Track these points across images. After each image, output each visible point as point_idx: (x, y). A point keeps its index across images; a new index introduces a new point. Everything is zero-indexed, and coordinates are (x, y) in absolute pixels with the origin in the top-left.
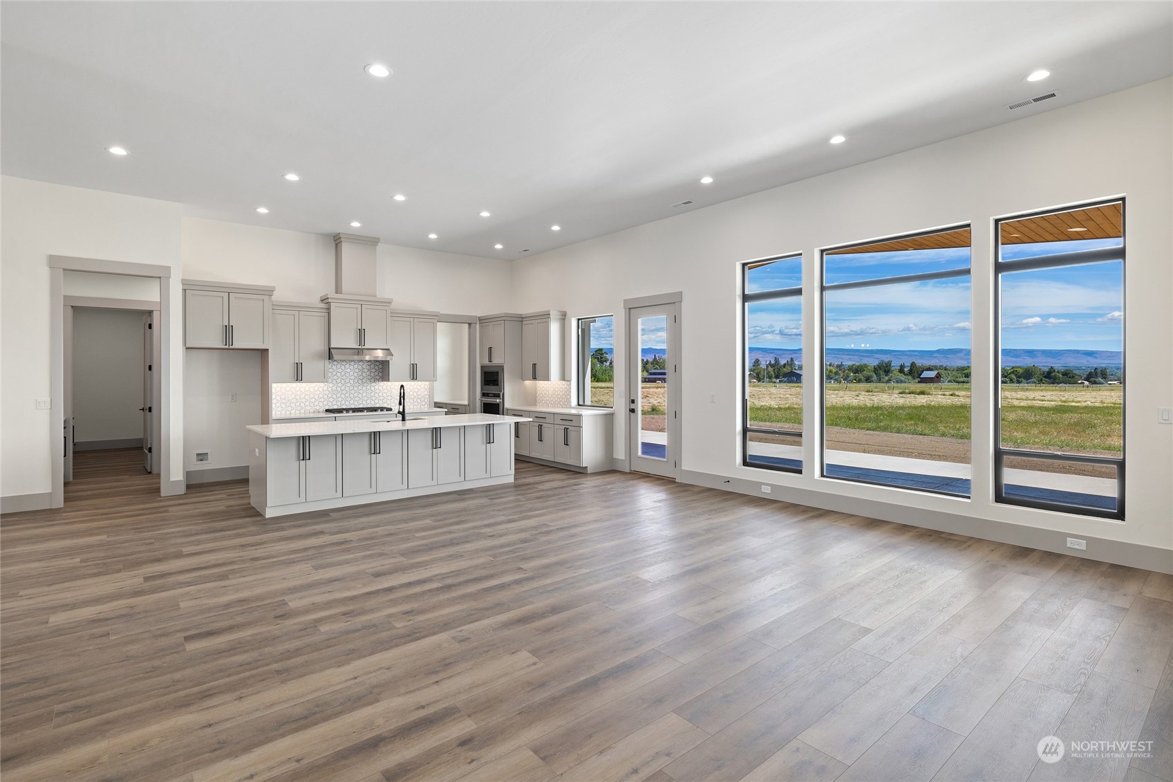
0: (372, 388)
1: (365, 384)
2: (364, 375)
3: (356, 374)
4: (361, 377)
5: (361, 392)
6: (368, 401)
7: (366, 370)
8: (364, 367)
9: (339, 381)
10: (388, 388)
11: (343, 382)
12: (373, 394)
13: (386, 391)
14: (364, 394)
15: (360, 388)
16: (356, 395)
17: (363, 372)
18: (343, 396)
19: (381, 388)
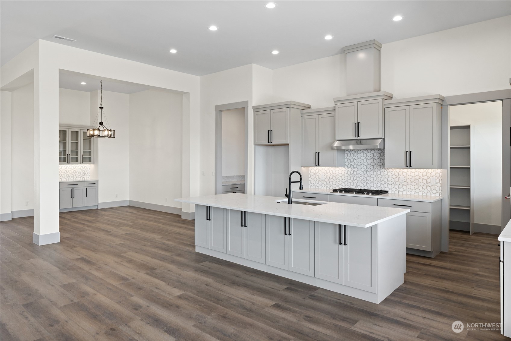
0: (382, 174)
1: (376, 170)
2: (375, 161)
3: (368, 161)
4: (373, 164)
5: (373, 176)
6: (379, 185)
7: (376, 158)
8: (375, 154)
9: (355, 166)
10: (397, 174)
11: (358, 167)
12: (382, 179)
13: (394, 177)
14: (375, 178)
15: (372, 172)
16: (368, 178)
17: (374, 159)
18: (358, 179)
19: (389, 174)
